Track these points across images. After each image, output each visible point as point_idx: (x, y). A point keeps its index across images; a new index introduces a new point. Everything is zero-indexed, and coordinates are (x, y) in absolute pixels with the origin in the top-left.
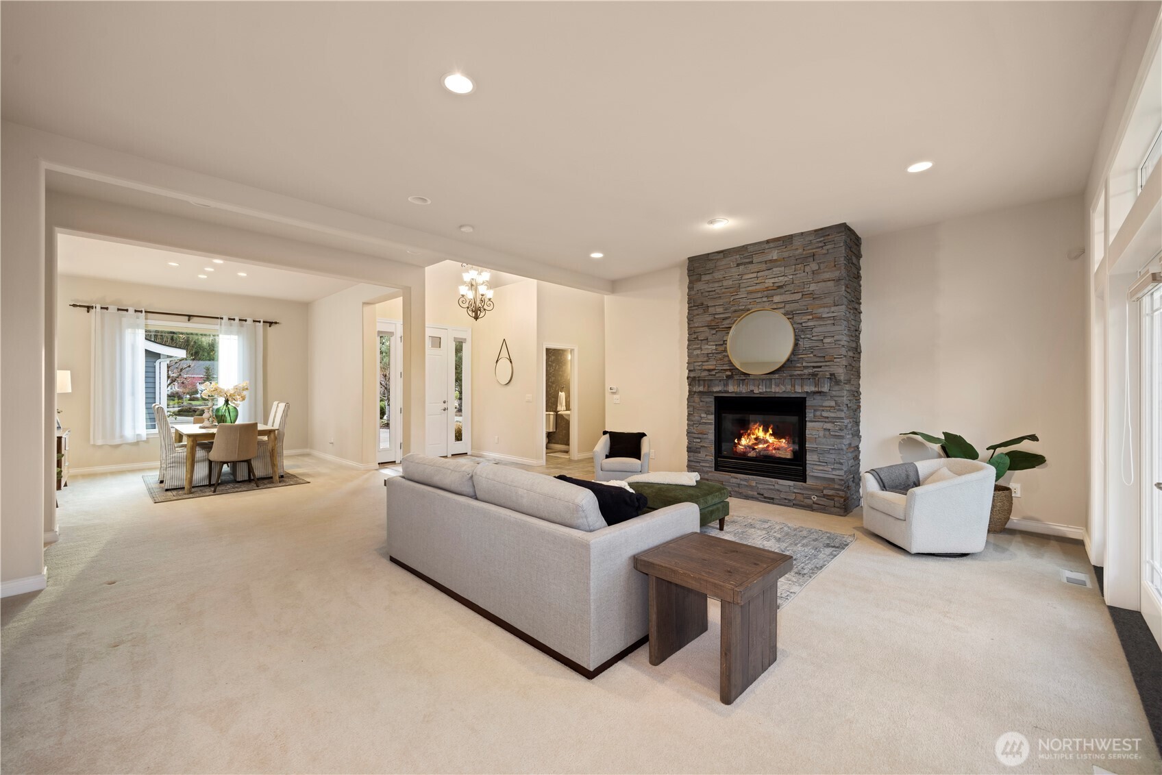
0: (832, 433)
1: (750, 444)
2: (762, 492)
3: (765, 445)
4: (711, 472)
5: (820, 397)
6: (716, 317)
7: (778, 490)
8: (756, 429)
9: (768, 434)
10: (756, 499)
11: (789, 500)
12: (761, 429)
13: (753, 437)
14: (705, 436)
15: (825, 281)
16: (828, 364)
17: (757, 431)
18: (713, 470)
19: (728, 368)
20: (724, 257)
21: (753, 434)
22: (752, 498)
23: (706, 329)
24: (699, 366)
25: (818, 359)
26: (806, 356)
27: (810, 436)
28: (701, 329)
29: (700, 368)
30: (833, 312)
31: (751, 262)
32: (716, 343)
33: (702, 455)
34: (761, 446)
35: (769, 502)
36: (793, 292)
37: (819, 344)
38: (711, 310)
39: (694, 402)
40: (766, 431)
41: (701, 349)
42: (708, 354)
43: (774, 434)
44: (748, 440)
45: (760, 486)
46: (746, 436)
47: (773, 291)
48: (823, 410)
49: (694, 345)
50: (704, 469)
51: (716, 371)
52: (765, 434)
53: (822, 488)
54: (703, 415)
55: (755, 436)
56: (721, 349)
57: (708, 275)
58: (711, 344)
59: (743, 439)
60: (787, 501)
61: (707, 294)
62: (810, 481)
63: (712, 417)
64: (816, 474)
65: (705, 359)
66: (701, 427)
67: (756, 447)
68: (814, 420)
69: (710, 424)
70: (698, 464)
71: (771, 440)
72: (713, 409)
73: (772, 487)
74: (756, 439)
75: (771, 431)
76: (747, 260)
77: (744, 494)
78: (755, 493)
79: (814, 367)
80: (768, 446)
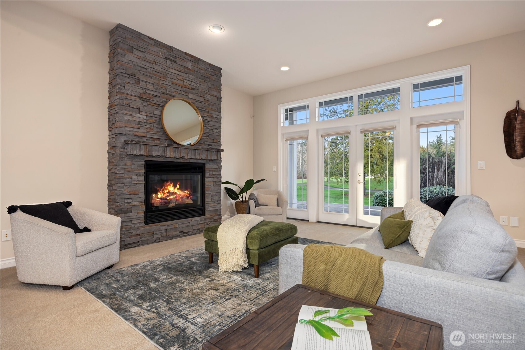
0: (217, 184)
1: (164, 196)
2: (182, 230)
3: (175, 196)
4: (142, 227)
5: (212, 163)
6: (147, 91)
7: (191, 225)
8: (168, 186)
9: (176, 188)
10: (179, 236)
11: (197, 229)
12: (172, 185)
13: (166, 191)
14: (137, 196)
15: (214, 96)
16: (215, 144)
17: (169, 187)
18: (143, 224)
19: (158, 137)
20: (155, 45)
21: (166, 190)
22: (175, 236)
23: (138, 99)
24: (130, 131)
25: (210, 141)
26: (205, 138)
27: (208, 187)
28: (133, 98)
29: (131, 133)
30: (217, 115)
31: (175, 62)
32: (148, 115)
33: (134, 214)
34: (171, 197)
35: (186, 236)
36: (200, 95)
37: (211, 131)
38: (142, 84)
39: (125, 165)
40: (175, 186)
41: (132, 115)
42: (139, 122)
43: (181, 189)
44: (162, 194)
45: (181, 226)
46: (161, 192)
47: (188, 89)
48: (213, 171)
49: (126, 110)
50: (136, 226)
51: (146, 138)
52: (175, 189)
53: (212, 216)
54: (134, 177)
55: (167, 191)
56: (151, 120)
57: (140, 53)
58: (143, 114)
59: (159, 194)
60: (196, 231)
61: (140, 69)
62: (207, 214)
63: (142, 178)
64: (211, 209)
65: (138, 126)
66: (132, 188)
67: (168, 198)
68: (209, 177)
69: (140, 184)
70: (129, 224)
71: (179, 192)
72: (143, 171)
73: (188, 224)
74: (168, 192)
75: (178, 186)
76: (173, 59)
77: (170, 236)
78: (178, 232)
79: (209, 145)
80: (176, 197)
